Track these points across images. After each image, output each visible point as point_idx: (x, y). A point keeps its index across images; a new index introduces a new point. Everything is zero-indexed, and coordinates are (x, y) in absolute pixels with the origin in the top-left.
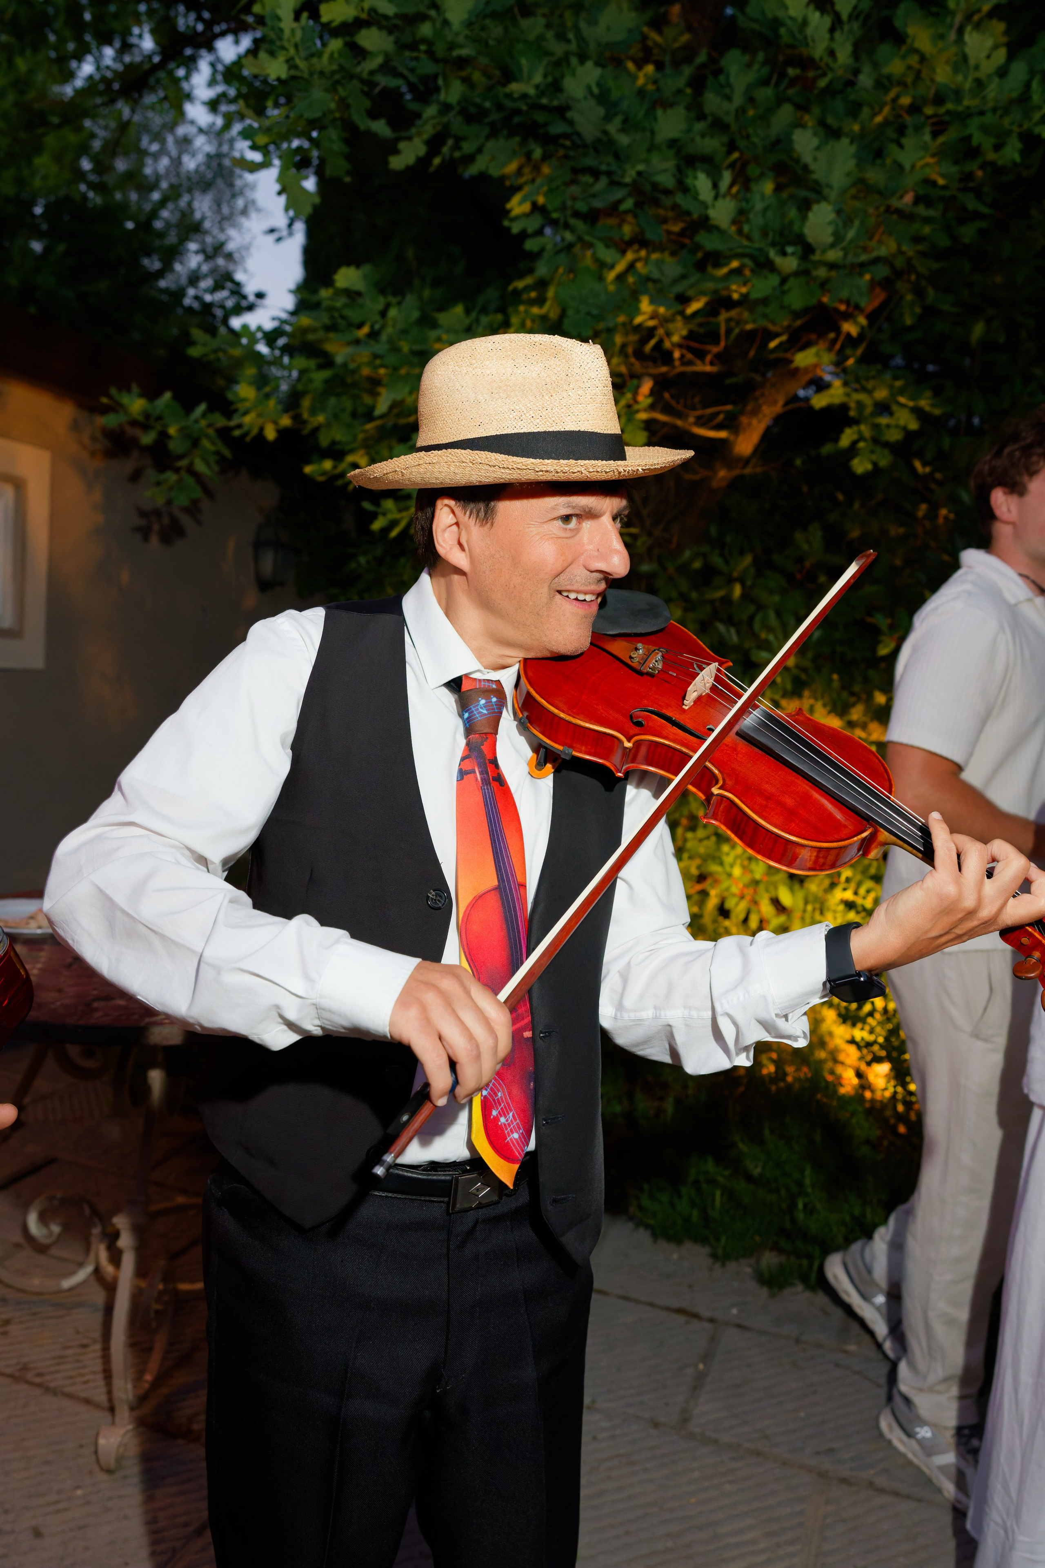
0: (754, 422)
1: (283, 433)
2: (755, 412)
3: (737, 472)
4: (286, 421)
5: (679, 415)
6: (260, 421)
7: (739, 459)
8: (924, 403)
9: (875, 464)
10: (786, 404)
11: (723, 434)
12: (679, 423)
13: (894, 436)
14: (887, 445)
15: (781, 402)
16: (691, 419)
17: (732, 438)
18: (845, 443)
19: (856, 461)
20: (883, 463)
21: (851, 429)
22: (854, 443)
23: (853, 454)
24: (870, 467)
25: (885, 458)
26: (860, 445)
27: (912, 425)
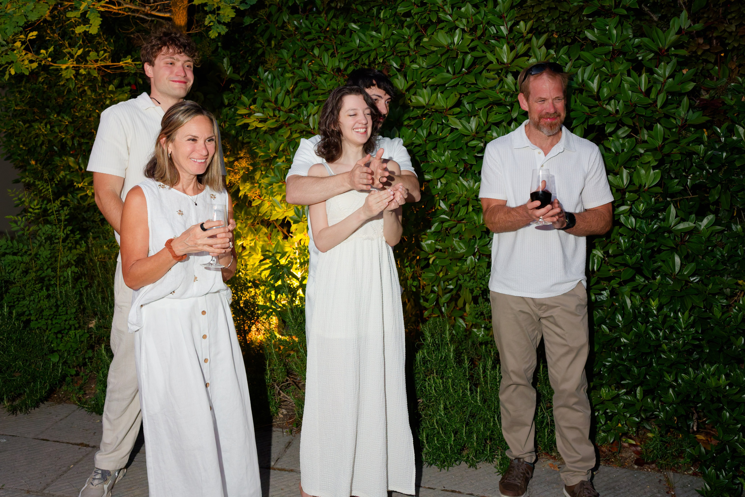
0: (177, 10)
7: (180, 27)
8: (235, 5)
9: (219, 34)
11: (167, 15)
13: (227, 20)
14: (224, 24)
17: (172, 17)
18: (206, 23)
19: (211, 32)
20: (223, 33)
21: (208, 16)
22: (210, 23)
23: (209, 28)
24: (217, 35)
25: (223, 30)
26: (212, 24)
27: (233, 15)
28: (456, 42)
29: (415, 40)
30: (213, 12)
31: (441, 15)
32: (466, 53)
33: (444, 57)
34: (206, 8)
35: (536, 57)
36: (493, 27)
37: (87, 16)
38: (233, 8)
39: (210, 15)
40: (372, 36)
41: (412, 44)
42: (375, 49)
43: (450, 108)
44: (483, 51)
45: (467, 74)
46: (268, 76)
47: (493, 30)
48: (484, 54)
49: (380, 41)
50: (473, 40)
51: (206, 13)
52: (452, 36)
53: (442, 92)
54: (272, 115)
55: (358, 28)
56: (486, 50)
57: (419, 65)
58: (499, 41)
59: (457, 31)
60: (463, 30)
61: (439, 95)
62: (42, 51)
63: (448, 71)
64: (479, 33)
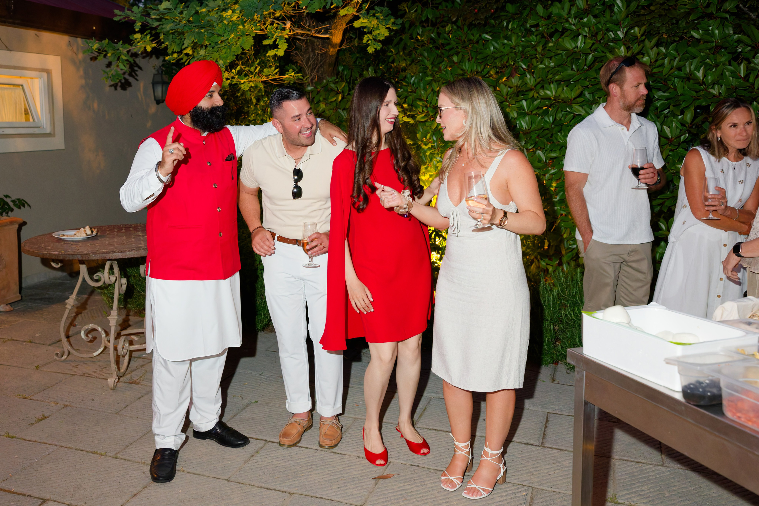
0: (337, 32)
1: (153, 48)
2: (336, 28)
3: (338, 48)
4: (154, 45)
5: (309, 30)
6: (144, 46)
7: (336, 44)
8: (389, 26)
9: (376, 49)
10: (346, 25)
11: (327, 36)
12: (309, 33)
13: (382, 38)
14: (379, 41)
15: (344, 25)
16: (313, 32)
17: (331, 37)
18: (365, 41)
19: (368, 48)
20: (378, 48)
21: (366, 36)
22: (368, 41)
23: (368, 45)
24: (374, 50)
25: (379, 46)
26: (370, 42)
27: (387, 34)
28: (579, 46)
29: (543, 46)
30: (370, 33)
31: (566, 25)
32: (587, 54)
33: (569, 59)
34: (365, 30)
35: (649, 56)
36: (611, 33)
37: (277, 43)
38: (387, 28)
39: (369, 35)
40: (504, 44)
41: (539, 49)
42: (507, 54)
43: (575, 99)
44: (603, 52)
45: (588, 70)
46: (414, 80)
47: (612, 35)
48: (604, 54)
49: (511, 48)
50: (593, 44)
51: (365, 33)
52: (576, 42)
53: (567, 86)
54: (421, 111)
55: (491, 38)
56: (605, 51)
57: (545, 65)
58: (616, 44)
59: (580, 37)
60: (585, 36)
61: (565, 88)
62: (233, 71)
63: (572, 69)
64: (599, 37)
